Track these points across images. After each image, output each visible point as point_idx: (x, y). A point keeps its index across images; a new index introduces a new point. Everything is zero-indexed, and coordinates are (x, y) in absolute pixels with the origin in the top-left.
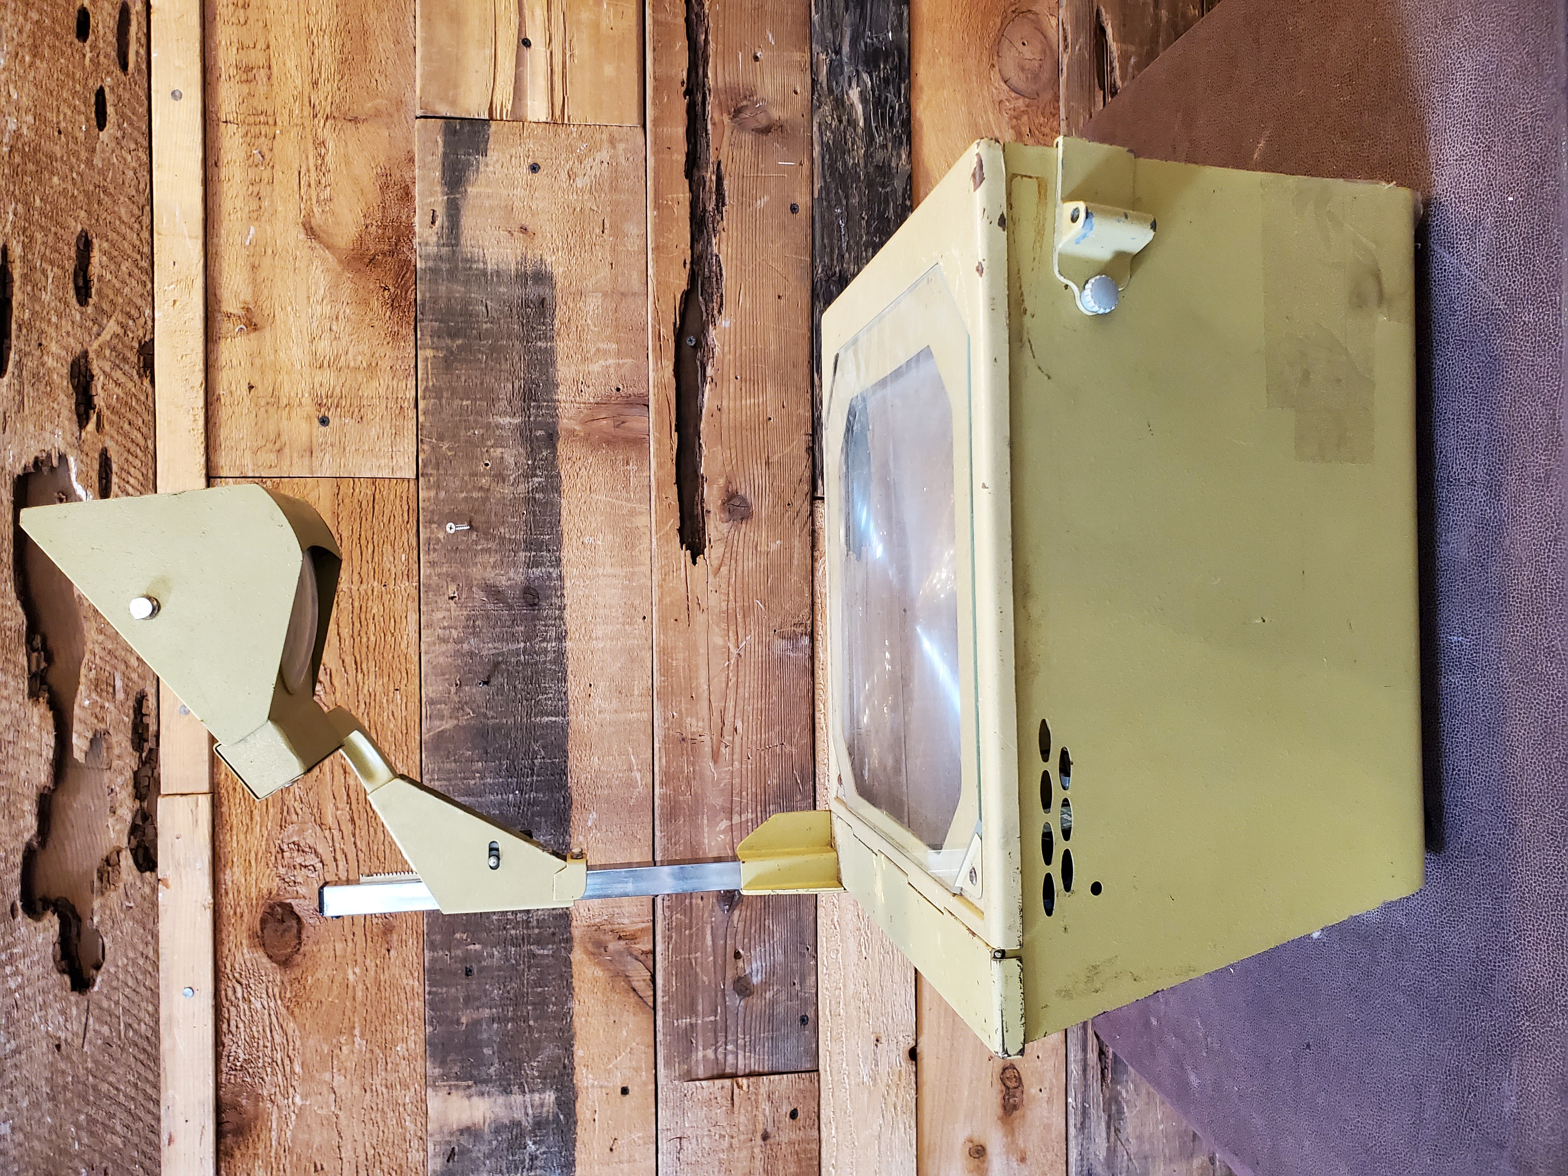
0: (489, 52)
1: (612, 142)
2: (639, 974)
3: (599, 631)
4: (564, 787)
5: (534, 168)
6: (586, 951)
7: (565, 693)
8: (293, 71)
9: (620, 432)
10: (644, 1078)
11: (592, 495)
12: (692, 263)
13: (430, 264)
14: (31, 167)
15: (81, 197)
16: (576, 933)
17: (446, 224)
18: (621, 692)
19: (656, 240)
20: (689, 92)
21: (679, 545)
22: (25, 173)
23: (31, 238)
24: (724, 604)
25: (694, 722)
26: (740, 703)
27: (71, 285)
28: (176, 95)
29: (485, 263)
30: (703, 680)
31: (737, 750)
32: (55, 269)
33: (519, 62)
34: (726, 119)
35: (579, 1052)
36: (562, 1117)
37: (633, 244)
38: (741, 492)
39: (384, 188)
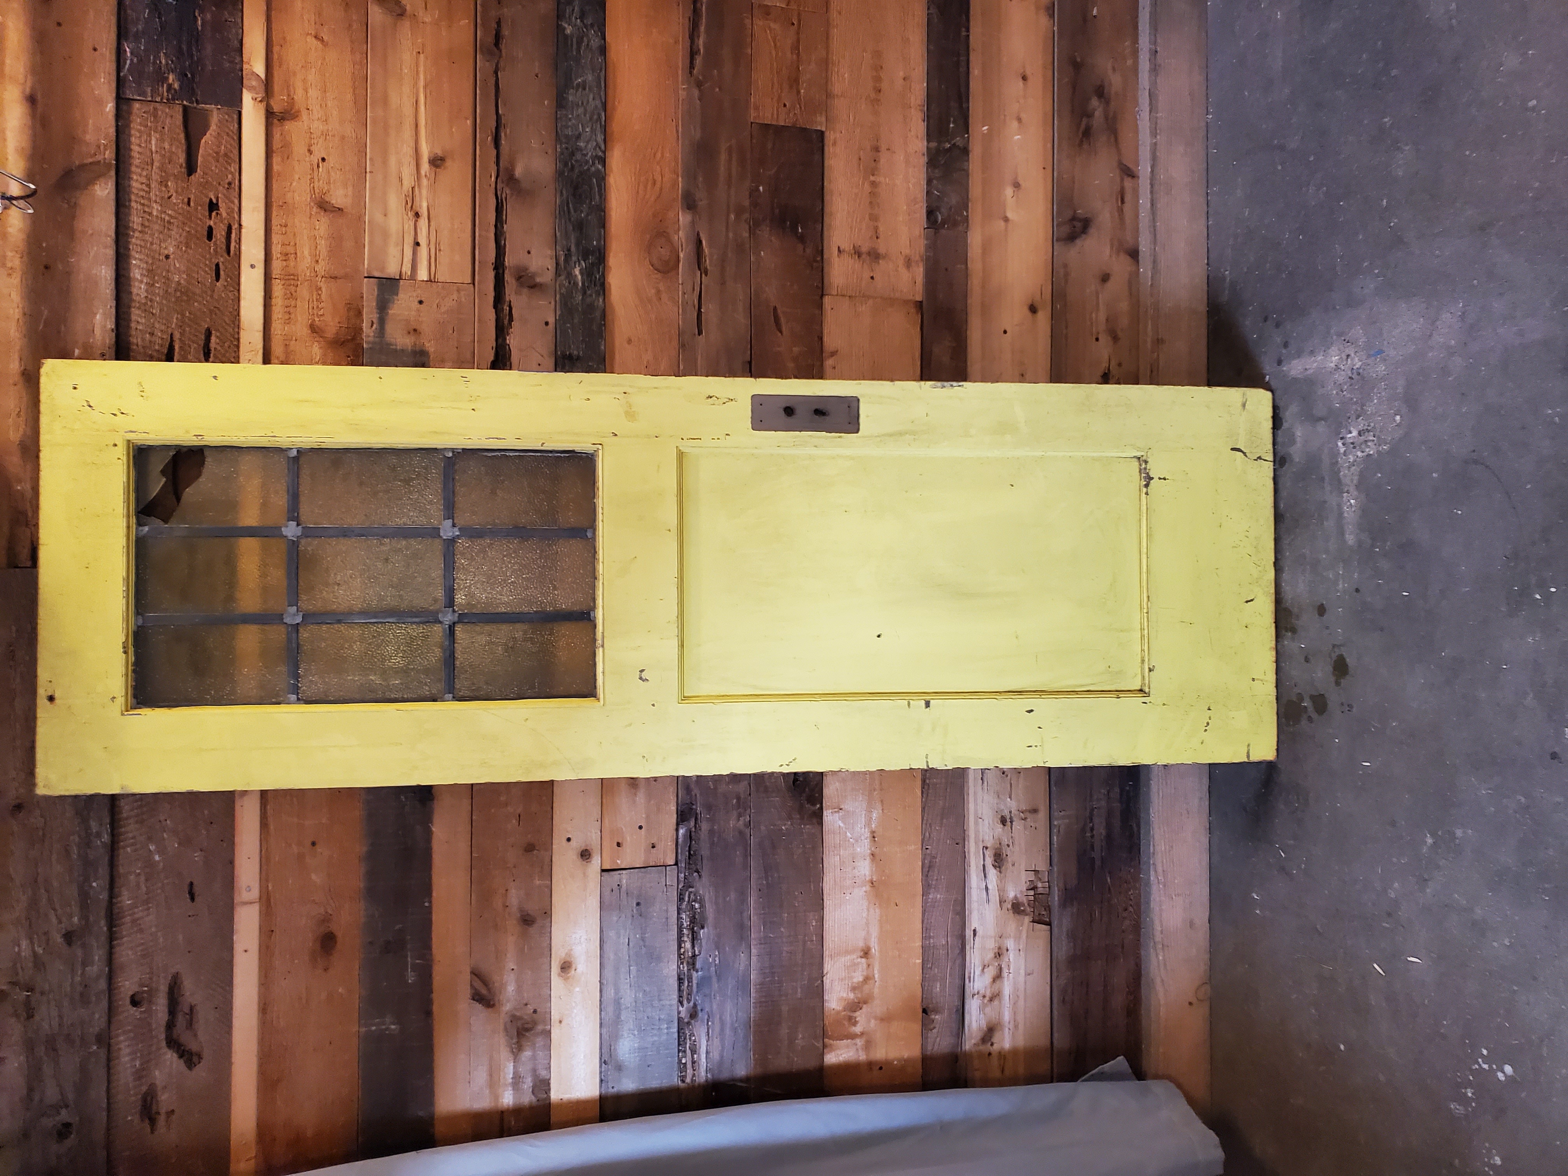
0: (400, 248)
1: (458, 291)
5: (421, 302)
8: (307, 256)
12: (496, 348)
13: (370, 346)
14: (185, 298)
15: (208, 312)
17: (378, 327)
19: (478, 337)
20: (496, 268)
22: (182, 301)
23: (184, 330)
27: (202, 352)
28: (252, 266)
29: (396, 345)
32: (195, 345)
33: (415, 253)
34: (514, 282)
37: (468, 339)
39: (349, 310)
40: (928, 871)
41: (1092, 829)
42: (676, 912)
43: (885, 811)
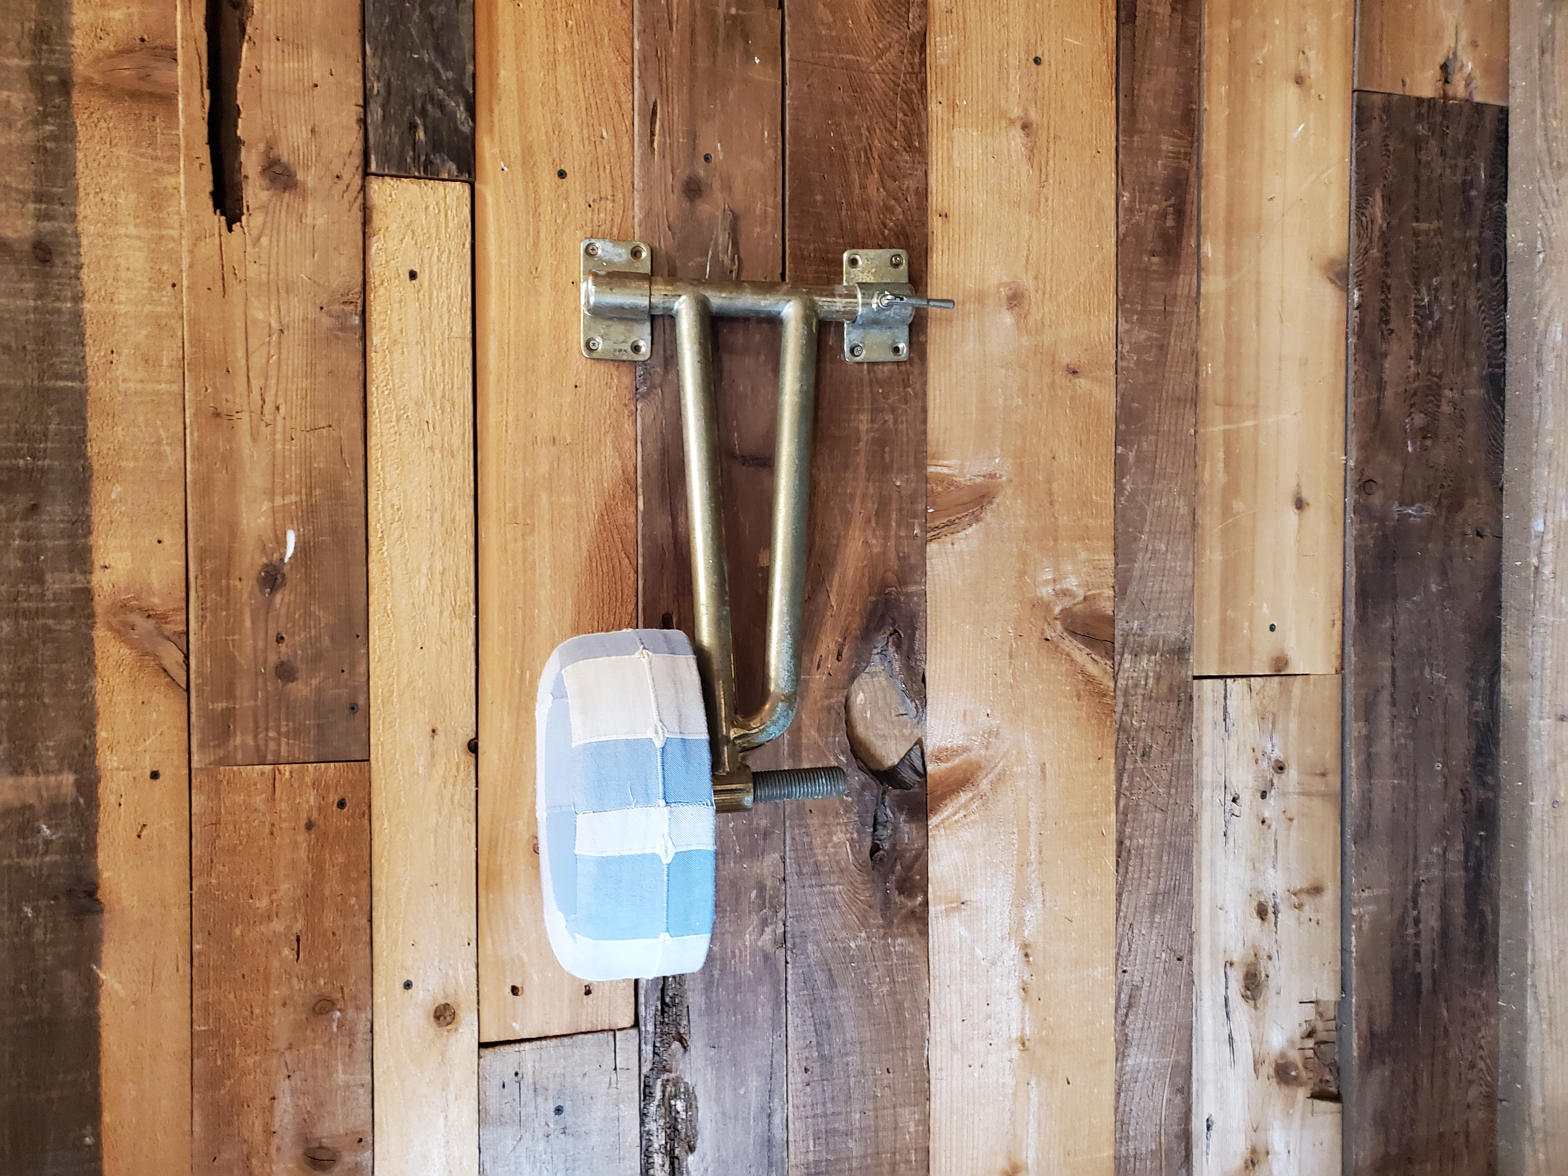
2: (172, 656)
3: (122, 296)
4: (83, 456)
6: (111, 628)
7: (83, 358)
9: (146, 87)
10: (176, 763)
11: (114, 149)
16: (98, 610)
18: (149, 361)
21: (211, 209)
24: (264, 277)
25: (230, 397)
26: (283, 380)
30: (240, 354)
31: (280, 429)
35: (102, 734)
36: (82, 801)
38: (285, 159)
40: (1127, 1015)
41: (1417, 921)
42: (638, 1122)
43: (1047, 904)
